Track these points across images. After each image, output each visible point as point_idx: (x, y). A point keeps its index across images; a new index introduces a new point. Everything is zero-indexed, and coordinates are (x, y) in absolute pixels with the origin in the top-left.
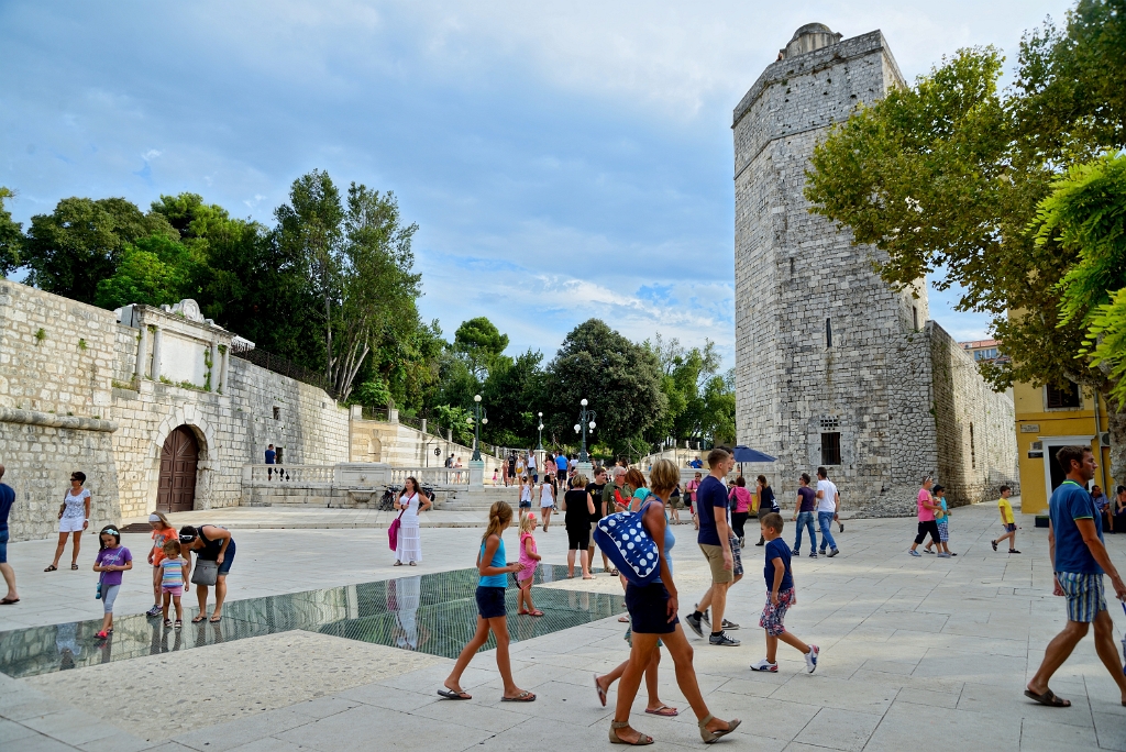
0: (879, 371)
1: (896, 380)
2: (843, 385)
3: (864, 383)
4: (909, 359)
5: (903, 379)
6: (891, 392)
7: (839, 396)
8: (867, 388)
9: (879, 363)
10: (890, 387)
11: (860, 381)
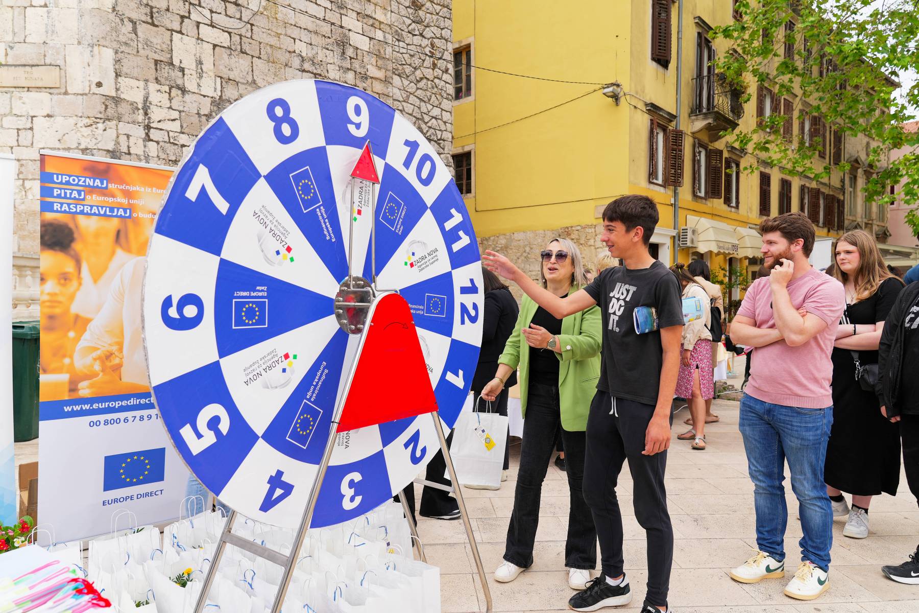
0: (379, 35)
1: (408, 70)
2: (305, 36)
3: (350, 52)
4: (428, 33)
5: (418, 74)
6: (398, 94)
7: (296, 62)
8: (356, 65)
9: (379, 15)
10: (396, 80)
11: (343, 43)
